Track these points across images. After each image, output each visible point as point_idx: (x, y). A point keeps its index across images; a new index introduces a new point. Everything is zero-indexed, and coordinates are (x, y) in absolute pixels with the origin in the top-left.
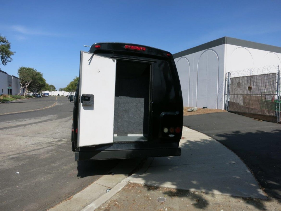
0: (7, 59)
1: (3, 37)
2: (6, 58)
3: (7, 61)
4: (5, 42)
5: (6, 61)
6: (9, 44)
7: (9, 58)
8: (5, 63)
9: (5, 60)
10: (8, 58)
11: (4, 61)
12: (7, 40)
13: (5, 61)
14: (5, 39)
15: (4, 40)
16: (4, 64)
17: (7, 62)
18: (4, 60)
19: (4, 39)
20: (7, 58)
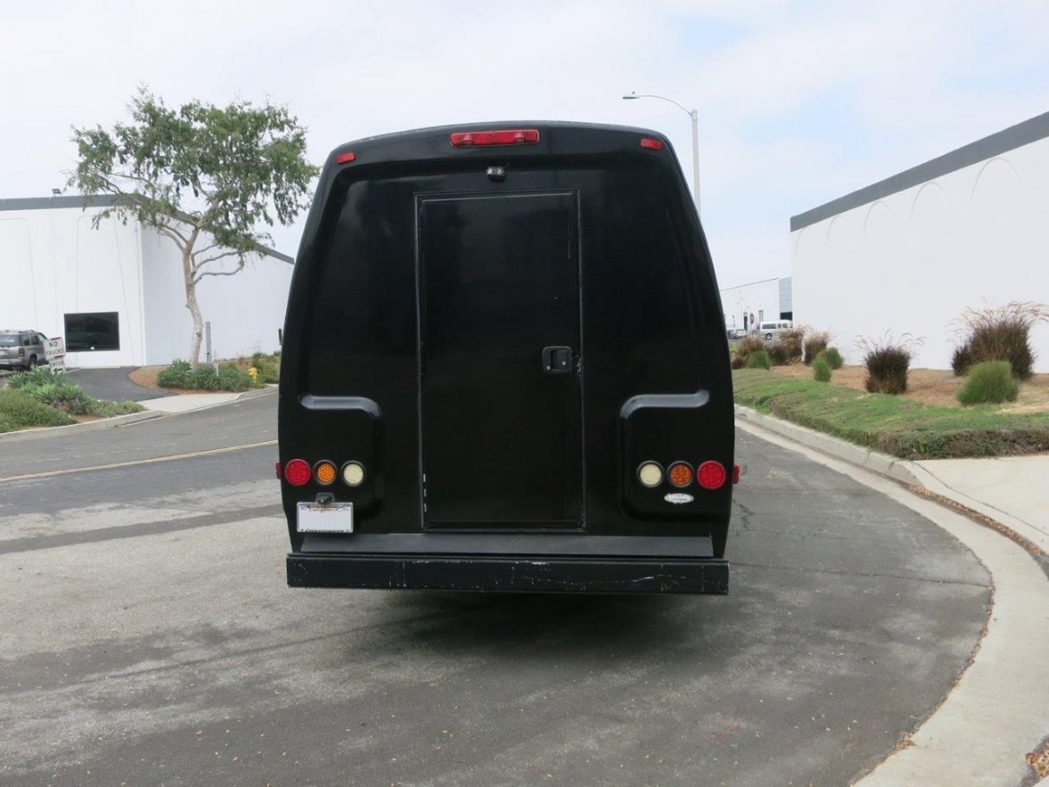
0: (298, 198)
1: (278, 109)
2: (293, 197)
3: (298, 206)
4: (286, 126)
5: (291, 207)
6: (302, 134)
7: (303, 193)
8: (290, 217)
9: (290, 203)
10: (300, 195)
11: (284, 208)
12: (291, 117)
13: (289, 209)
14: (286, 115)
15: (283, 118)
16: (287, 219)
17: (295, 213)
18: (286, 202)
19: (279, 115)
20: (295, 194)
